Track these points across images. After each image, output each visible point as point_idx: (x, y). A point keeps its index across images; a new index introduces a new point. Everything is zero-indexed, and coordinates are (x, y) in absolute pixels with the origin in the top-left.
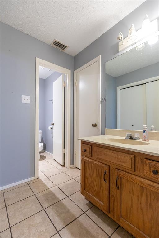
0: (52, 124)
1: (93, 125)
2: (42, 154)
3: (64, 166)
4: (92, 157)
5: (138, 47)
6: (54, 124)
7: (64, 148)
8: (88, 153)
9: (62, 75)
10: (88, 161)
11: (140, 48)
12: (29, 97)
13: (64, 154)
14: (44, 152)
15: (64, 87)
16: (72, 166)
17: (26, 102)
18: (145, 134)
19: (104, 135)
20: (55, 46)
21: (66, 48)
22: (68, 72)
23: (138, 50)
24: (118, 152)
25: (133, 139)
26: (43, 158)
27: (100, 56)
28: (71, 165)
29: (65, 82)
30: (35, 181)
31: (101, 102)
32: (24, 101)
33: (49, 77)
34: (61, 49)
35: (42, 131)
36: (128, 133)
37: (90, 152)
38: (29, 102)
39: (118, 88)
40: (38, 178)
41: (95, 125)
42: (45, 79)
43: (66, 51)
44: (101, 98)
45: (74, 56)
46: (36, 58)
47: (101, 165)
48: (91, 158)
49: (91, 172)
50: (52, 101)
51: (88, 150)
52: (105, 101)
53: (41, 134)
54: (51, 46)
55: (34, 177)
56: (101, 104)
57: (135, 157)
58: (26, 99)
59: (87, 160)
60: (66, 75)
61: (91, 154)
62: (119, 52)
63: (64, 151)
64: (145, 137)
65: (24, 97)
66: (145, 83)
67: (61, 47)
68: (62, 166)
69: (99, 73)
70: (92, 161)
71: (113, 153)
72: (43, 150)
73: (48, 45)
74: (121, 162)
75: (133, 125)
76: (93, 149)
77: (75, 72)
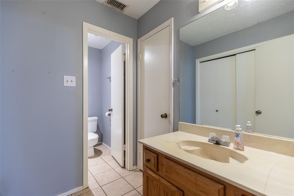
0: (110, 110)
1: (162, 116)
2: (98, 148)
3: (124, 167)
4: (158, 171)
5: (228, 5)
6: (112, 110)
7: (125, 143)
8: (152, 165)
9: (121, 45)
10: (153, 177)
11: (230, 7)
12: (74, 78)
13: (125, 151)
14: (101, 144)
15: (125, 62)
16: (135, 167)
17: (70, 84)
18: (238, 140)
19: (178, 131)
20: (110, 6)
21: (126, 7)
22: (129, 42)
23: (228, 9)
24: (197, 174)
25: (220, 144)
26: (98, 153)
27: (173, 18)
28: (133, 166)
29: (125, 54)
30: (82, 192)
31: (174, 84)
32: (65, 84)
33: (106, 47)
34: (119, 10)
35: (97, 118)
36: (211, 134)
37: (156, 165)
38: (74, 84)
39: (198, 61)
40: (88, 187)
41: (165, 116)
42: (101, 49)
43: (126, 11)
44: (173, 79)
45: (137, 18)
46: (83, 22)
47: (171, 187)
48: (157, 173)
49: (157, 193)
50: (110, 78)
51: (152, 161)
52: (178, 83)
53: (96, 122)
54: (104, 5)
55: (82, 187)
56: (174, 87)
57: (225, 188)
58: (70, 81)
59: (151, 175)
60: (126, 44)
61: (156, 167)
62: (199, 13)
63: (125, 147)
64: (238, 143)
65: (66, 78)
66: (235, 55)
67: (118, 7)
68: (122, 167)
69: (170, 43)
70: (157, 177)
71: (189, 174)
72: (98, 142)
73: (100, 3)
74: (201, 191)
75: (217, 111)
76: (159, 160)
77: (139, 40)
